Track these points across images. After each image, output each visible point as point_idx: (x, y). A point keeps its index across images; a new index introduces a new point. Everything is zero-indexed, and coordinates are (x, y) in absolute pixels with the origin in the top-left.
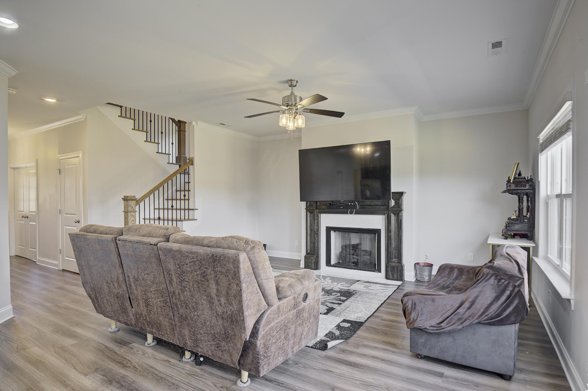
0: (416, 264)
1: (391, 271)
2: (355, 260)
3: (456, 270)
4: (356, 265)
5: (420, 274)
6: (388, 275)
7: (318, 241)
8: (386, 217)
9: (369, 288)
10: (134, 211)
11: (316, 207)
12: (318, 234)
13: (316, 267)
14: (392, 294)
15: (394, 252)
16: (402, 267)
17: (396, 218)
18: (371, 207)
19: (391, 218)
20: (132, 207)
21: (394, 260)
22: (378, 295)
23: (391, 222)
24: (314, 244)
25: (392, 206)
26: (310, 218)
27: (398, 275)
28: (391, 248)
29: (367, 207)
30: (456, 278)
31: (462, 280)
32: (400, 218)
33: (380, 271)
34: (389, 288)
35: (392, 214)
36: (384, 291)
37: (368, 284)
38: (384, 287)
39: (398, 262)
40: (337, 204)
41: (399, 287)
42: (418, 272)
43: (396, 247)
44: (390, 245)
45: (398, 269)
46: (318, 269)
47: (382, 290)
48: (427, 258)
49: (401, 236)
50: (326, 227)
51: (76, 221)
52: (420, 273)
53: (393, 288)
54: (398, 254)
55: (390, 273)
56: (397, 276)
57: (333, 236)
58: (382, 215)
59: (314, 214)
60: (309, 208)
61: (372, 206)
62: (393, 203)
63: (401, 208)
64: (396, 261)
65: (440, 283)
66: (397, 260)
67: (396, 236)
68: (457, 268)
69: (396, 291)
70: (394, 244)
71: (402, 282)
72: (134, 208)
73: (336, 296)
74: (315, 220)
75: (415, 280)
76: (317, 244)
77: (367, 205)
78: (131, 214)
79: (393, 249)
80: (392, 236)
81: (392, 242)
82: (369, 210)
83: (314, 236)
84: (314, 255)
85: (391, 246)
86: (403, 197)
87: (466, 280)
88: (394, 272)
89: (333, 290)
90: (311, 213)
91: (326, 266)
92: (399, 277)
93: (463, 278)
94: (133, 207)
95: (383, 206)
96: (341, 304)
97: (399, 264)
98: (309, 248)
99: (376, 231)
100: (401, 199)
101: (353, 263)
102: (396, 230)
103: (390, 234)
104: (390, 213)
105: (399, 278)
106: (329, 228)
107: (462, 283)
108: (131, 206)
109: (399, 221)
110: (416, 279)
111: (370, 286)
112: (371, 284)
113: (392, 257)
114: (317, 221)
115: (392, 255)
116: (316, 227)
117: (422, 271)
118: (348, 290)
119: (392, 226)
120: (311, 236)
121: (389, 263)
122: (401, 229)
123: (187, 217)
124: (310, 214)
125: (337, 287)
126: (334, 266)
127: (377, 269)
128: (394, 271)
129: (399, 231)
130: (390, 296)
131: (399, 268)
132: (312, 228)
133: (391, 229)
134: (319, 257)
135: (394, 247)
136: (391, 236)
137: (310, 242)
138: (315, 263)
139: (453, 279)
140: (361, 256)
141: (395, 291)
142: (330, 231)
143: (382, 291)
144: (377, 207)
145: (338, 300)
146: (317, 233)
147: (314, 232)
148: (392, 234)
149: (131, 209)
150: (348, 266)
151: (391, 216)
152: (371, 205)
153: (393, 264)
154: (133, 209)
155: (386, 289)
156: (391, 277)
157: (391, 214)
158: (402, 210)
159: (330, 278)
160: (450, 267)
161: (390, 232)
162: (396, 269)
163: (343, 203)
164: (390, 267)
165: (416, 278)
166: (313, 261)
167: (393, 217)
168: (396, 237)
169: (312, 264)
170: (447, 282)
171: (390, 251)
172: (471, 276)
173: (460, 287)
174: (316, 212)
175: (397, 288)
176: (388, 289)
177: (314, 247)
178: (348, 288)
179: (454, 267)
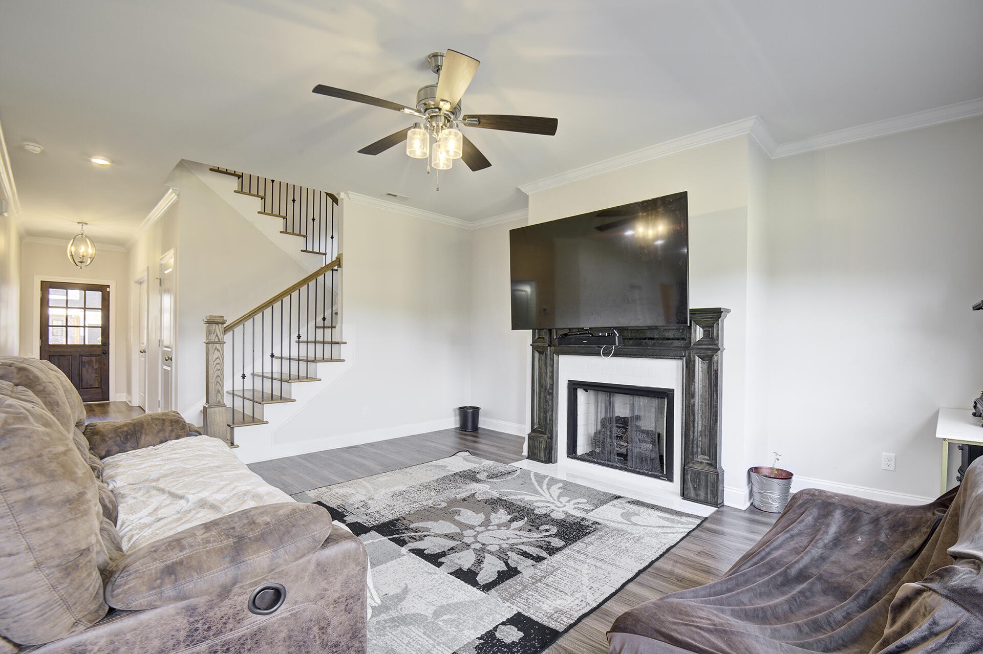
0: (751, 469)
1: (693, 482)
2: (623, 451)
3: (838, 515)
4: (623, 461)
5: (759, 495)
6: (687, 489)
7: (553, 407)
8: (685, 363)
9: (634, 519)
10: (219, 341)
11: (551, 342)
12: (552, 394)
13: (549, 457)
14: (678, 542)
15: (702, 442)
16: (718, 475)
17: (706, 366)
18: (653, 341)
19: (694, 366)
20: (217, 336)
21: (700, 458)
22: (642, 543)
23: (694, 375)
24: (545, 413)
25: (698, 339)
26: (539, 362)
27: (709, 492)
28: (693, 432)
29: (645, 343)
30: (837, 542)
31: (855, 549)
32: (715, 368)
33: (670, 478)
34: (679, 522)
35: (697, 358)
36: (665, 530)
37: (634, 508)
38: (668, 520)
39: (708, 464)
40: (577, 334)
41: (704, 524)
42: (755, 489)
43: (705, 431)
44: (692, 425)
45: (707, 480)
46: (551, 462)
47: (659, 527)
48: (778, 459)
49: (716, 407)
50: (569, 381)
51: (167, 358)
52: (760, 493)
53: (690, 523)
54: (710, 446)
55: (690, 485)
56: (707, 494)
57: (583, 398)
58: (675, 359)
59: (546, 355)
60: (536, 344)
61: (655, 341)
62: (699, 333)
63: (717, 345)
64: (705, 461)
65: (781, 555)
66: (707, 460)
67: (706, 406)
68: (843, 507)
69: (693, 533)
70: (700, 422)
71: (717, 509)
72: (220, 337)
73: (547, 534)
74: (547, 366)
75: (748, 504)
76: (550, 413)
77: (645, 339)
78: (214, 347)
79: (699, 435)
80: (696, 405)
81: (697, 418)
82: (649, 347)
83: (545, 397)
84: (544, 434)
85: (694, 426)
86: (723, 321)
87: (866, 553)
88: (699, 485)
89: (550, 516)
90: (540, 353)
91: (568, 457)
92: (709, 497)
93: (858, 543)
94: (219, 334)
95: (678, 339)
96: (543, 559)
97: (711, 469)
98: (536, 420)
99: (665, 393)
100: (718, 324)
101: (617, 456)
102: (706, 392)
103: (692, 401)
104: (692, 355)
105: (709, 500)
106: (574, 384)
107: (851, 564)
108: (214, 333)
109: (713, 373)
110: (752, 503)
111: (636, 514)
112: (642, 509)
113: (695, 450)
114: (551, 370)
115: (695, 446)
116: (549, 381)
117: (764, 488)
118: (583, 519)
119: (697, 384)
120: (540, 397)
121: (689, 463)
122: (717, 391)
123: (327, 356)
124: (540, 356)
125: (564, 509)
126: (582, 458)
127: (665, 473)
128: (699, 482)
129: (711, 396)
130: (671, 547)
131: (711, 478)
132: (542, 382)
133: (694, 389)
134: (554, 439)
135: (700, 429)
136: (694, 405)
137: (539, 410)
138: (545, 450)
139: (825, 546)
140: (632, 442)
141: (689, 533)
142: (577, 389)
143: (659, 530)
144: (665, 342)
145: (541, 548)
146: (551, 391)
147: (546, 389)
148: (697, 402)
149: (214, 338)
150: (608, 460)
151: (694, 361)
152: (653, 339)
153: (698, 467)
154: (219, 339)
155: (670, 525)
156: (692, 494)
157: (694, 357)
158: (718, 349)
159: (561, 485)
160: (820, 501)
161: (693, 396)
162: (703, 478)
163: (589, 333)
164: (690, 472)
165: (752, 501)
166: (543, 446)
167: (699, 365)
168: (706, 409)
169: (540, 452)
170: (802, 557)
171: (691, 437)
172: (882, 538)
173: (842, 579)
174: (550, 351)
175: (698, 526)
176: (675, 525)
177: (545, 418)
178: (583, 515)
179: (833, 504)
